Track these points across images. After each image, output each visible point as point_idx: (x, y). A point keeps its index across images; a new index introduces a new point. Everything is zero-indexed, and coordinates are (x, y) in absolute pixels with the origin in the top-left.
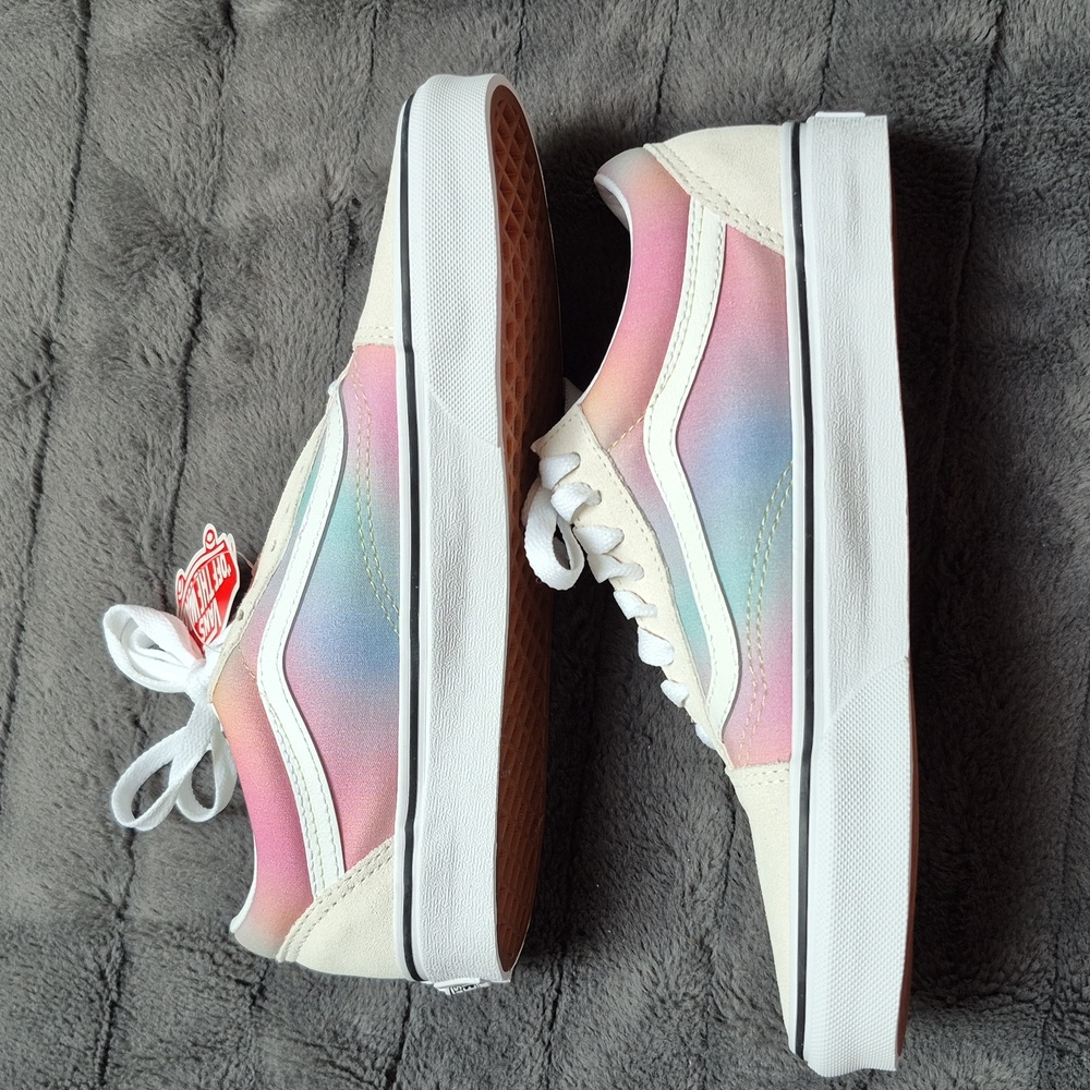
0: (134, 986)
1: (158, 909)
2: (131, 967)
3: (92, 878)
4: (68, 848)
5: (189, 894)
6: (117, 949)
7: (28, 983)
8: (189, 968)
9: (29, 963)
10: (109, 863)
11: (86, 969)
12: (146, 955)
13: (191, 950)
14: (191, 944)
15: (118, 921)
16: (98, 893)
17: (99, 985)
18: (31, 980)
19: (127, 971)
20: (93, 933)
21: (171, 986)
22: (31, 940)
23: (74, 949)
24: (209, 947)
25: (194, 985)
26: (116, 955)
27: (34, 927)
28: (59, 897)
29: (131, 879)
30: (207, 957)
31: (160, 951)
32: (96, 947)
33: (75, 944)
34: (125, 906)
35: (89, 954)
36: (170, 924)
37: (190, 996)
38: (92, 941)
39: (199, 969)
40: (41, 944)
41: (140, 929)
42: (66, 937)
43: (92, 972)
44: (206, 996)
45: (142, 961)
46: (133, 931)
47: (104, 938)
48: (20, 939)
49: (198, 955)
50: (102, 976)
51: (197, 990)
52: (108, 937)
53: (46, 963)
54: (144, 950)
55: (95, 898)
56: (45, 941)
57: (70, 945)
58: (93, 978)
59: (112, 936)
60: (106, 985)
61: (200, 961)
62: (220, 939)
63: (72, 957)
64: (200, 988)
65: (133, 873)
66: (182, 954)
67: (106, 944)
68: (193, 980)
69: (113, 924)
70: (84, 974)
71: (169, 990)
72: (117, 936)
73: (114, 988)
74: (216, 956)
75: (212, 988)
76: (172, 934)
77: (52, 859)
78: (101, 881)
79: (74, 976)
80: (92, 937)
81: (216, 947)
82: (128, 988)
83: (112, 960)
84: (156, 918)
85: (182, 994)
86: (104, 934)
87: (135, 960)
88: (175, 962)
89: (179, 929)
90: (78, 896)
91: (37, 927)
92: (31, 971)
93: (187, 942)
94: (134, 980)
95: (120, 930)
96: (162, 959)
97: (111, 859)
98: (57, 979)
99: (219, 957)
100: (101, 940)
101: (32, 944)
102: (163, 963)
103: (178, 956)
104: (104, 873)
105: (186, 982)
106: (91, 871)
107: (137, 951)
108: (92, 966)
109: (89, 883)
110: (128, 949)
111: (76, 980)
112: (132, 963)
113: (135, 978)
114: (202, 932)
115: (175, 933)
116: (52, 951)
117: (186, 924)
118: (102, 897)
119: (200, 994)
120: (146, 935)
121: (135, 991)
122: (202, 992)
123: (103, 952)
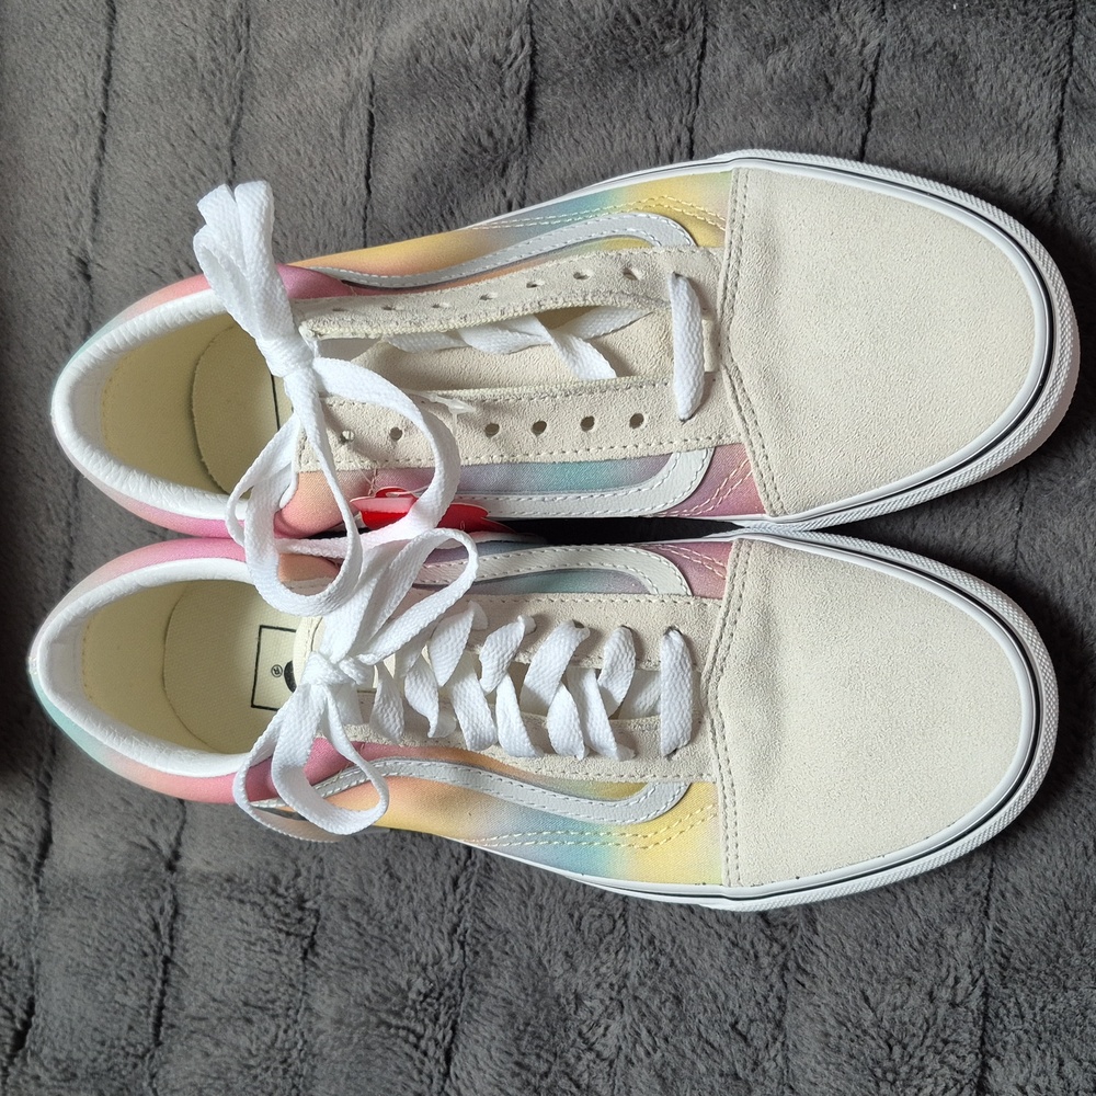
0: (187, 941)
1: (209, 860)
2: (184, 920)
3: (141, 827)
4: (118, 794)
5: (238, 843)
6: (170, 901)
7: (83, 935)
8: (242, 921)
9: (83, 915)
10: (158, 810)
11: (140, 920)
12: (197, 906)
13: (241, 901)
14: (241, 896)
15: (169, 873)
16: (147, 844)
17: (152, 936)
18: (86, 932)
19: (179, 925)
20: (144, 886)
21: (223, 940)
22: (85, 893)
23: (127, 902)
24: (258, 899)
25: (247, 938)
26: (168, 909)
27: (88, 880)
28: (110, 848)
29: (182, 828)
30: (257, 909)
31: (212, 902)
32: (149, 900)
33: (128, 897)
34: (176, 856)
35: (142, 906)
36: (219, 875)
37: (242, 949)
38: (144, 895)
39: (250, 920)
40: (94, 896)
41: (191, 880)
42: (118, 889)
43: (145, 924)
44: (258, 949)
45: (194, 913)
46: (185, 881)
47: (156, 891)
48: (74, 891)
49: (248, 907)
50: (156, 928)
51: (250, 943)
52: (160, 890)
53: (101, 915)
54: (196, 901)
55: (144, 848)
56: (99, 894)
57: (123, 899)
58: (146, 929)
59: (164, 889)
60: (159, 937)
61: (251, 913)
62: (268, 891)
63: (125, 909)
64: (253, 940)
65: (184, 822)
66: (233, 905)
67: (158, 897)
68: (245, 932)
69: (163, 877)
70: (137, 926)
71: (221, 944)
72: (169, 889)
73: (167, 941)
74: (266, 908)
75: (264, 941)
76: (222, 885)
77: (103, 807)
78: (149, 831)
79: (128, 928)
80: (144, 891)
81: (266, 899)
82: (181, 943)
83: (165, 913)
84: (206, 869)
85: (234, 948)
86: (157, 887)
87: (187, 913)
88: (227, 913)
89: (229, 880)
90: (127, 847)
91: (91, 879)
92: (85, 923)
93: (236, 894)
94: (186, 935)
95: (173, 882)
96: (214, 910)
97: (160, 806)
98: (111, 930)
99: (269, 909)
100: (153, 894)
101: (86, 897)
102: (215, 914)
103: (229, 907)
104: (153, 821)
105: (238, 935)
106: (140, 819)
107: (189, 903)
108: (145, 917)
109: (137, 833)
110: (180, 901)
111: (130, 932)
112: (184, 916)
113: (187, 932)
114: (250, 883)
115: (225, 885)
116: (105, 904)
117: (235, 875)
118: (152, 848)
119: (252, 948)
120: (197, 885)
121: (188, 946)
122: (254, 944)
123: (156, 905)
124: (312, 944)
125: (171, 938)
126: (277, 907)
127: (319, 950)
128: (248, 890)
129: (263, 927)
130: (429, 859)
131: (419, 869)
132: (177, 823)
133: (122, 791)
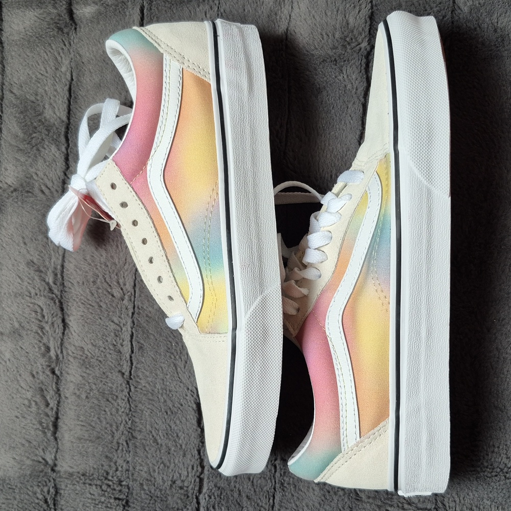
124: (127, 502)
125: (55, 505)
126: (109, 486)
127: (131, 504)
128: (94, 479)
129: (101, 496)
130: (181, 457)
131: (176, 461)
132: (54, 450)
133: (26, 436)
